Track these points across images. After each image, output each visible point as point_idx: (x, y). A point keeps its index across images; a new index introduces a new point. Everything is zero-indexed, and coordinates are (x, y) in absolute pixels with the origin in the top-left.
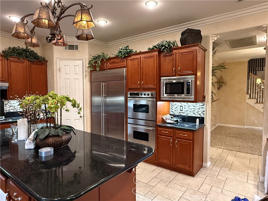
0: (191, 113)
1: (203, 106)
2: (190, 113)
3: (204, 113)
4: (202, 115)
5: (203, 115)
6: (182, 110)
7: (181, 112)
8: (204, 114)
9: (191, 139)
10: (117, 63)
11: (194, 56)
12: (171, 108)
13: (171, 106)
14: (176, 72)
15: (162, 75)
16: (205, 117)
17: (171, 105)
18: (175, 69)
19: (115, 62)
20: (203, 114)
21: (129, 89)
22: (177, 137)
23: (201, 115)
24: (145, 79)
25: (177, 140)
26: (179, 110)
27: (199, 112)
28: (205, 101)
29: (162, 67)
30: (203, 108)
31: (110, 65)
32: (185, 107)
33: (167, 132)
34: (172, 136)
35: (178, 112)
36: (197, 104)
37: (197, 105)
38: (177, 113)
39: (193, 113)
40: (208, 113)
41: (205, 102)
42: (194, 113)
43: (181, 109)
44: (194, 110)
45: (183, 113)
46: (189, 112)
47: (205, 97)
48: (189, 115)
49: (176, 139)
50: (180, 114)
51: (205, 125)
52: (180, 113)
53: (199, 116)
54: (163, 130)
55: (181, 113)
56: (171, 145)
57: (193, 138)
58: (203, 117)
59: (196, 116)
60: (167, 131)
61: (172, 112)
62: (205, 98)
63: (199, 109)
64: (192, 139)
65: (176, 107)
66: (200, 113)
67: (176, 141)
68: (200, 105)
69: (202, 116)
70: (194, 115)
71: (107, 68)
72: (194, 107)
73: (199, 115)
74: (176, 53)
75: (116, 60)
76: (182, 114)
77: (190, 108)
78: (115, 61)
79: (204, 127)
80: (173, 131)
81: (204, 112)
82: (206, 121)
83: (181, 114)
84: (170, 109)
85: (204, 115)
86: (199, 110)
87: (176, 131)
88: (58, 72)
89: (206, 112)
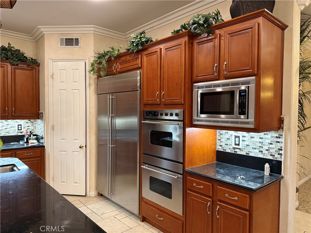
0: (255, 151)
1: (280, 138)
2: (253, 150)
3: (281, 152)
4: (277, 156)
5: (279, 156)
6: (239, 145)
7: (237, 148)
8: (281, 154)
9: (246, 208)
10: (129, 61)
11: (255, 36)
12: (219, 139)
13: (219, 136)
14: (219, 71)
15: (195, 78)
16: (282, 160)
17: (218, 134)
18: (218, 67)
19: (126, 62)
20: (278, 154)
21: (145, 105)
22: (220, 199)
23: (274, 156)
24: (166, 86)
25: (219, 205)
26: (233, 144)
27: (271, 150)
28: (283, 128)
29: (195, 63)
30: (279, 142)
31: (120, 67)
32: (244, 139)
33: (202, 187)
34: (211, 195)
35: (231, 147)
36: (267, 134)
37: (266, 136)
38: (229, 149)
39: (260, 151)
40: (289, 154)
41: (283, 130)
42: (262, 152)
43: (237, 143)
44: (260, 145)
45: (239, 149)
46: (251, 150)
47: (283, 121)
48: (251, 154)
49: (218, 203)
50: (234, 152)
51: (283, 177)
52: (234, 148)
53: (271, 158)
54: (194, 182)
55: (236, 150)
56: (209, 213)
57: (251, 206)
58: (279, 159)
59: (265, 157)
60: (202, 184)
61: (220, 147)
62: (283, 123)
63: (271, 144)
64: (248, 208)
65: (228, 138)
66: (273, 151)
67: (218, 207)
68: (272, 137)
69: (276, 158)
70: (260, 156)
71: (117, 71)
72: (260, 140)
73: (271, 155)
74: (220, 34)
75: (128, 58)
76: (239, 152)
77: (254, 141)
78: (126, 59)
79: (280, 181)
80: (213, 185)
81: (282, 150)
82: (284, 169)
83: (236, 152)
84: (217, 140)
85: (281, 157)
86: (271, 146)
87: (218, 187)
88: (50, 79)
89: (285, 150)
